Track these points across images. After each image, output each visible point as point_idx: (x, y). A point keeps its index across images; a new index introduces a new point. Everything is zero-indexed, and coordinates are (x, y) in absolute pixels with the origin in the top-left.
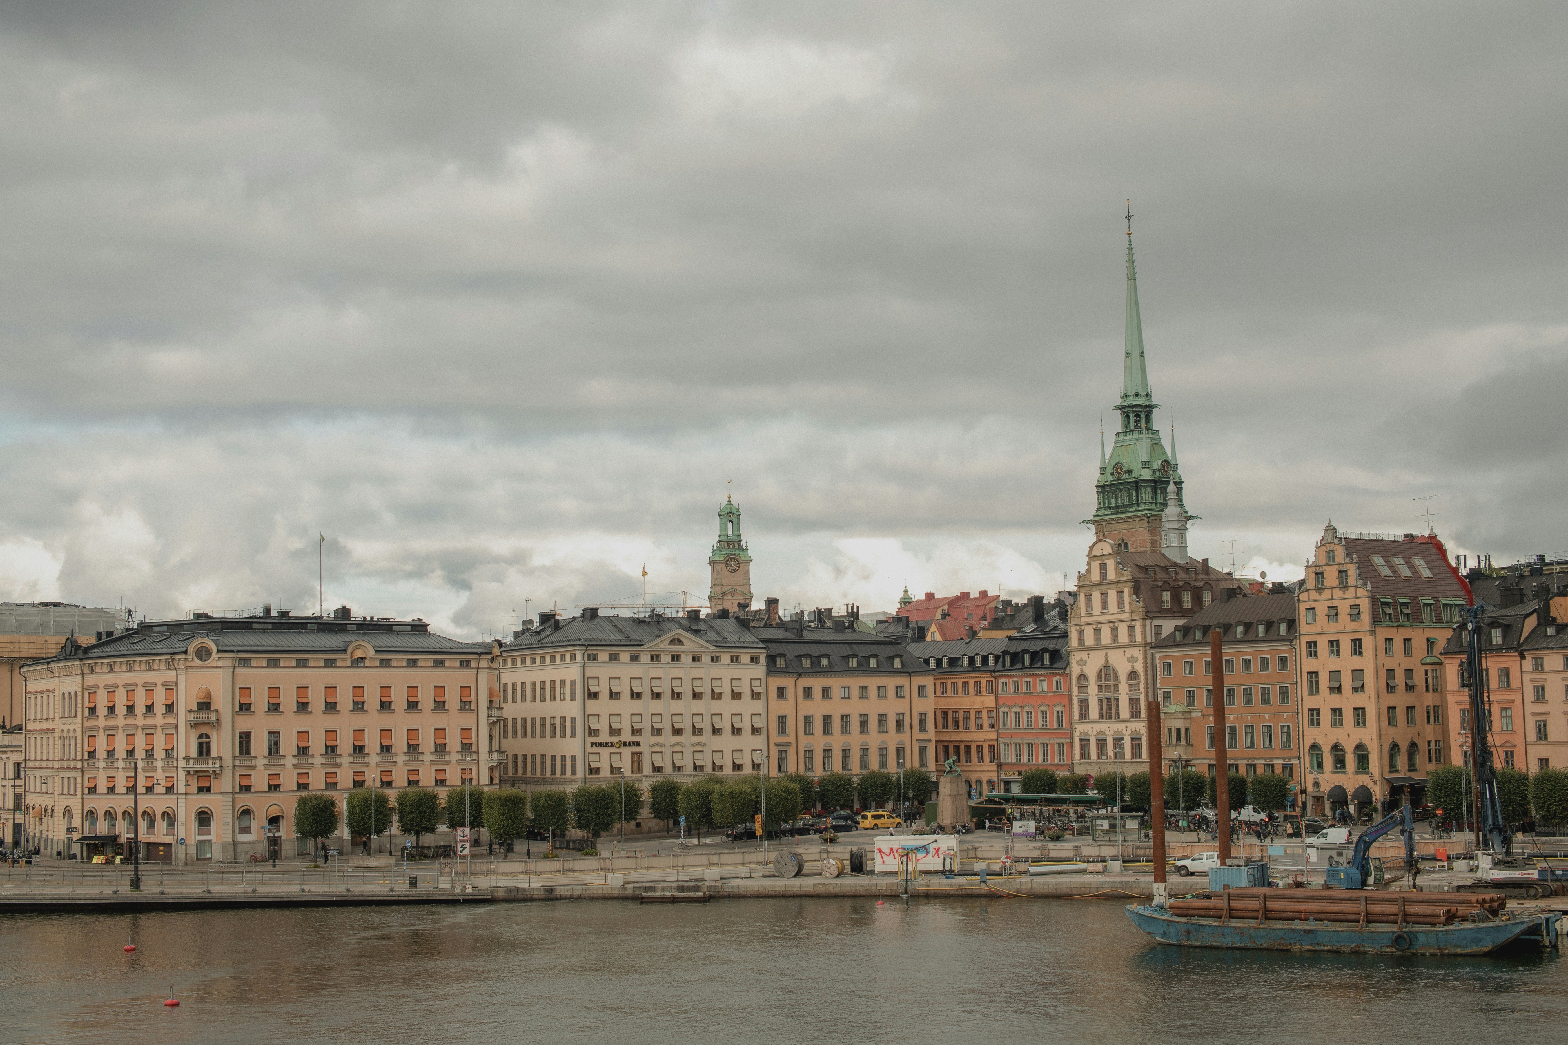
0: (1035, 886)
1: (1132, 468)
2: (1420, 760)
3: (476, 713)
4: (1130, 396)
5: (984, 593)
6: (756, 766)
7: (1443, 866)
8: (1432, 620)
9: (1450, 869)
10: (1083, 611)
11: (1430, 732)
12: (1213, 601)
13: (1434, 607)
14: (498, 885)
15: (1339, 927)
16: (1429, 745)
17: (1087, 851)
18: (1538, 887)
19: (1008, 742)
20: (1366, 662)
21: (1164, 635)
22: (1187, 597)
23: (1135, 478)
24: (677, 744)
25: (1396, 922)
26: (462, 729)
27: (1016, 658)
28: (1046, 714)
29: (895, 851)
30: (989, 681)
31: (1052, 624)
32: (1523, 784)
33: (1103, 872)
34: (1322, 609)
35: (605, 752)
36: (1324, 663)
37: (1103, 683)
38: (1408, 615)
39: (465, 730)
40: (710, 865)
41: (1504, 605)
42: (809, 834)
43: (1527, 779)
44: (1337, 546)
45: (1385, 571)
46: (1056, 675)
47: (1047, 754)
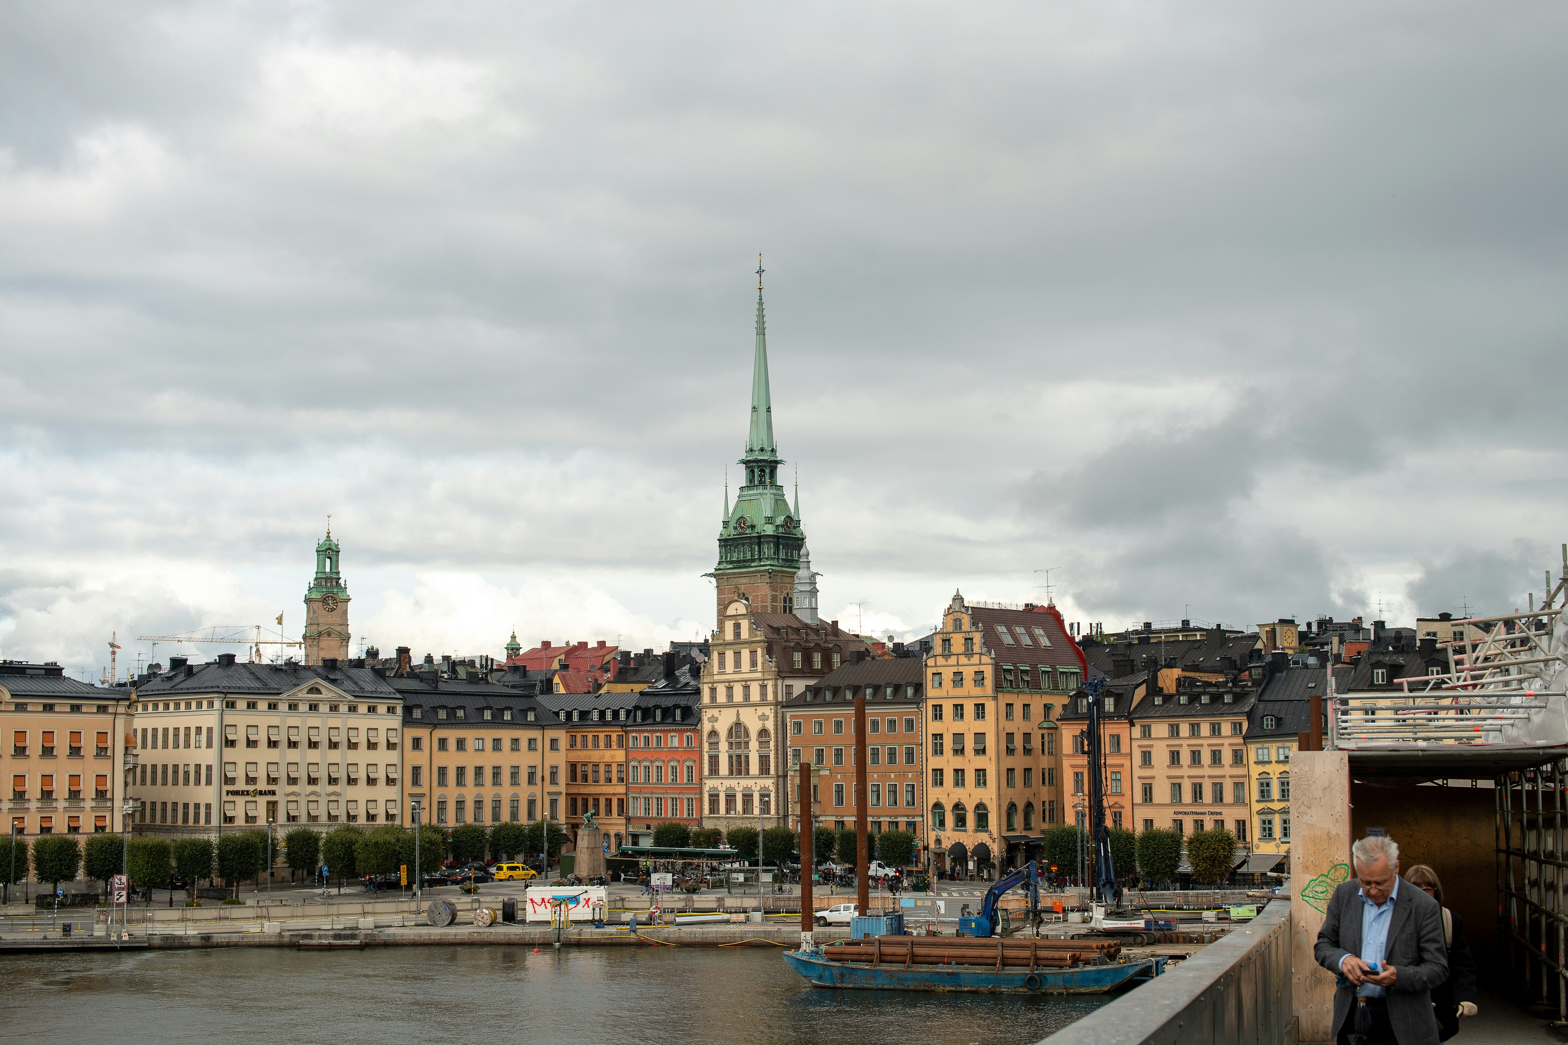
0: (682, 935)
1: (755, 523)
2: (1035, 819)
3: (111, 760)
4: (755, 451)
5: (602, 644)
6: (389, 817)
7: (1059, 918)
8: (1049, 687)
9: (1066, 921)
10: (716, 669)
11: (1045, 793)
12: (842, 663)
13: (1052, 675)
14: (154, 933)
15: (979, 970)
16: (1044, 805)
17: (730, 902)
18: (1143, 935)
19: (638, 796)
20: (988, 726)
21: (794, 696)
22: (817, 658)
23: (758, 533)
24: (313, 793)
25: (1028, 965)
26: (97, 776)
27: (648, 713)
28: (676, 769)
29: (546, 901)
30: (619, 735)
31: (683, 680)
32: (1130, 842)
33: (746, 922)
34: (948, 675)
35: (240, 800)
36: (948, 726)
37: (733, 740)
38: (1028, 681)
39: (101, 778)
40: (364, 913)
41: (1117, 675)
42: (447, 885)
43: (1134, 838)
44: (964, 615)
45: (1008, 640)
46: (687, 731)
47: (676, 809)
